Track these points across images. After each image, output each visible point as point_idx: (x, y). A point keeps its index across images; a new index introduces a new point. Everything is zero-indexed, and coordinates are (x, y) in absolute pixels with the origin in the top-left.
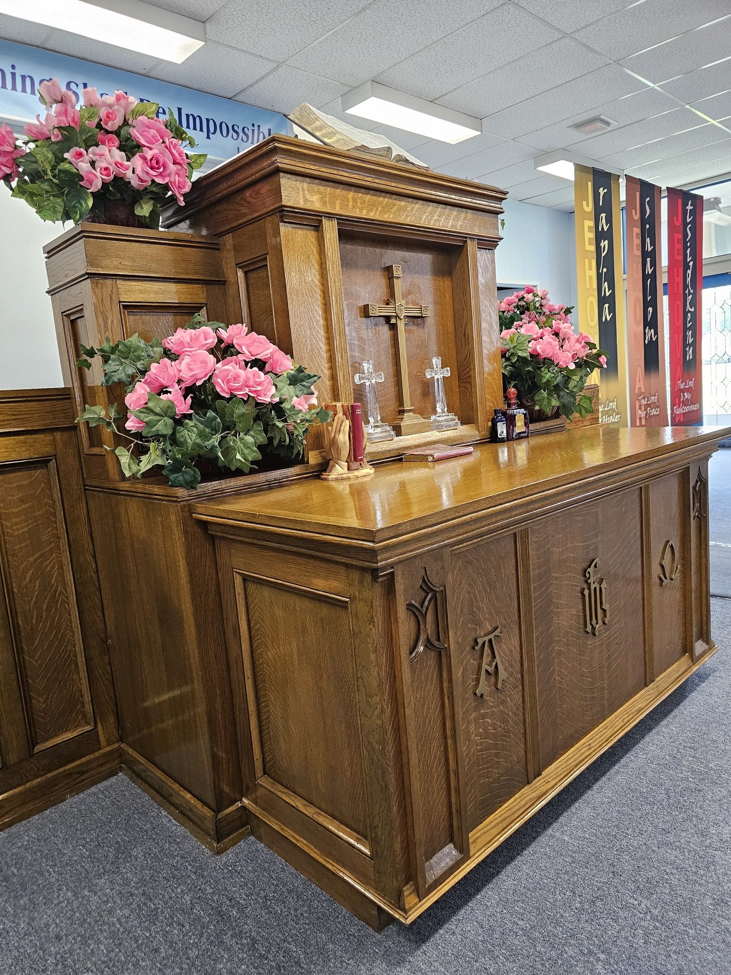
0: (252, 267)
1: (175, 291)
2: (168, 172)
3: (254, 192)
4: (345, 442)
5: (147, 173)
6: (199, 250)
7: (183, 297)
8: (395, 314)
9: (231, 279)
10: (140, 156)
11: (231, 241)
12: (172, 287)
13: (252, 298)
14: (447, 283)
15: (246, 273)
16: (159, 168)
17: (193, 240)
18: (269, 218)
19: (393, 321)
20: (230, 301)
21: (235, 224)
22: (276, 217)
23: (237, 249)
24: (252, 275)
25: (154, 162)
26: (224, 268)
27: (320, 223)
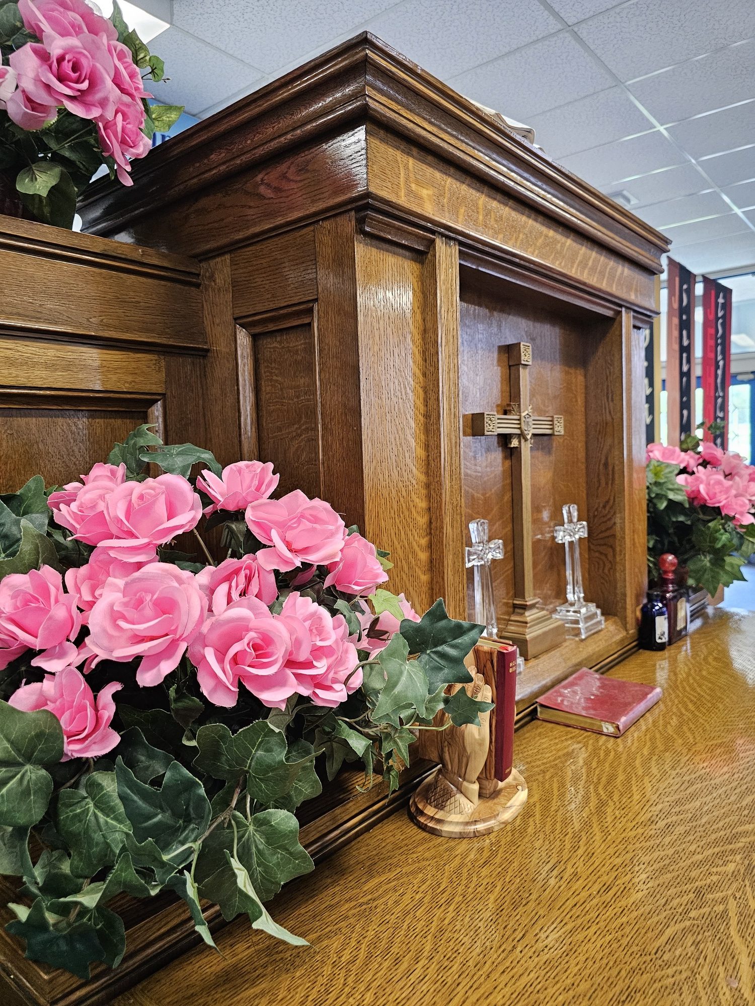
0: (272, 327)
1: (97, 364)
2: (99, 96)
3: (293, 169)
4: (483, 740)
5: (48, 87)
6: (156, 282)
7: (114, 378)
8: (518, 431)
9: (221, 346)
10: (36, 51)
11: (227, 270)
12: (91, 355)
13: (266, 388)
14: (579, 378)
15: (255, 338)
16: (78, 81)
17: (146, 261)
18: (327, 224)
19: (514, 443)
20: (215, 390)
21: (240, 236)
22: (348, 223)
23: (239, 288)
24: (270, 345)
25: (67, 67)
26: (207, 322)
27: (428, 247)
